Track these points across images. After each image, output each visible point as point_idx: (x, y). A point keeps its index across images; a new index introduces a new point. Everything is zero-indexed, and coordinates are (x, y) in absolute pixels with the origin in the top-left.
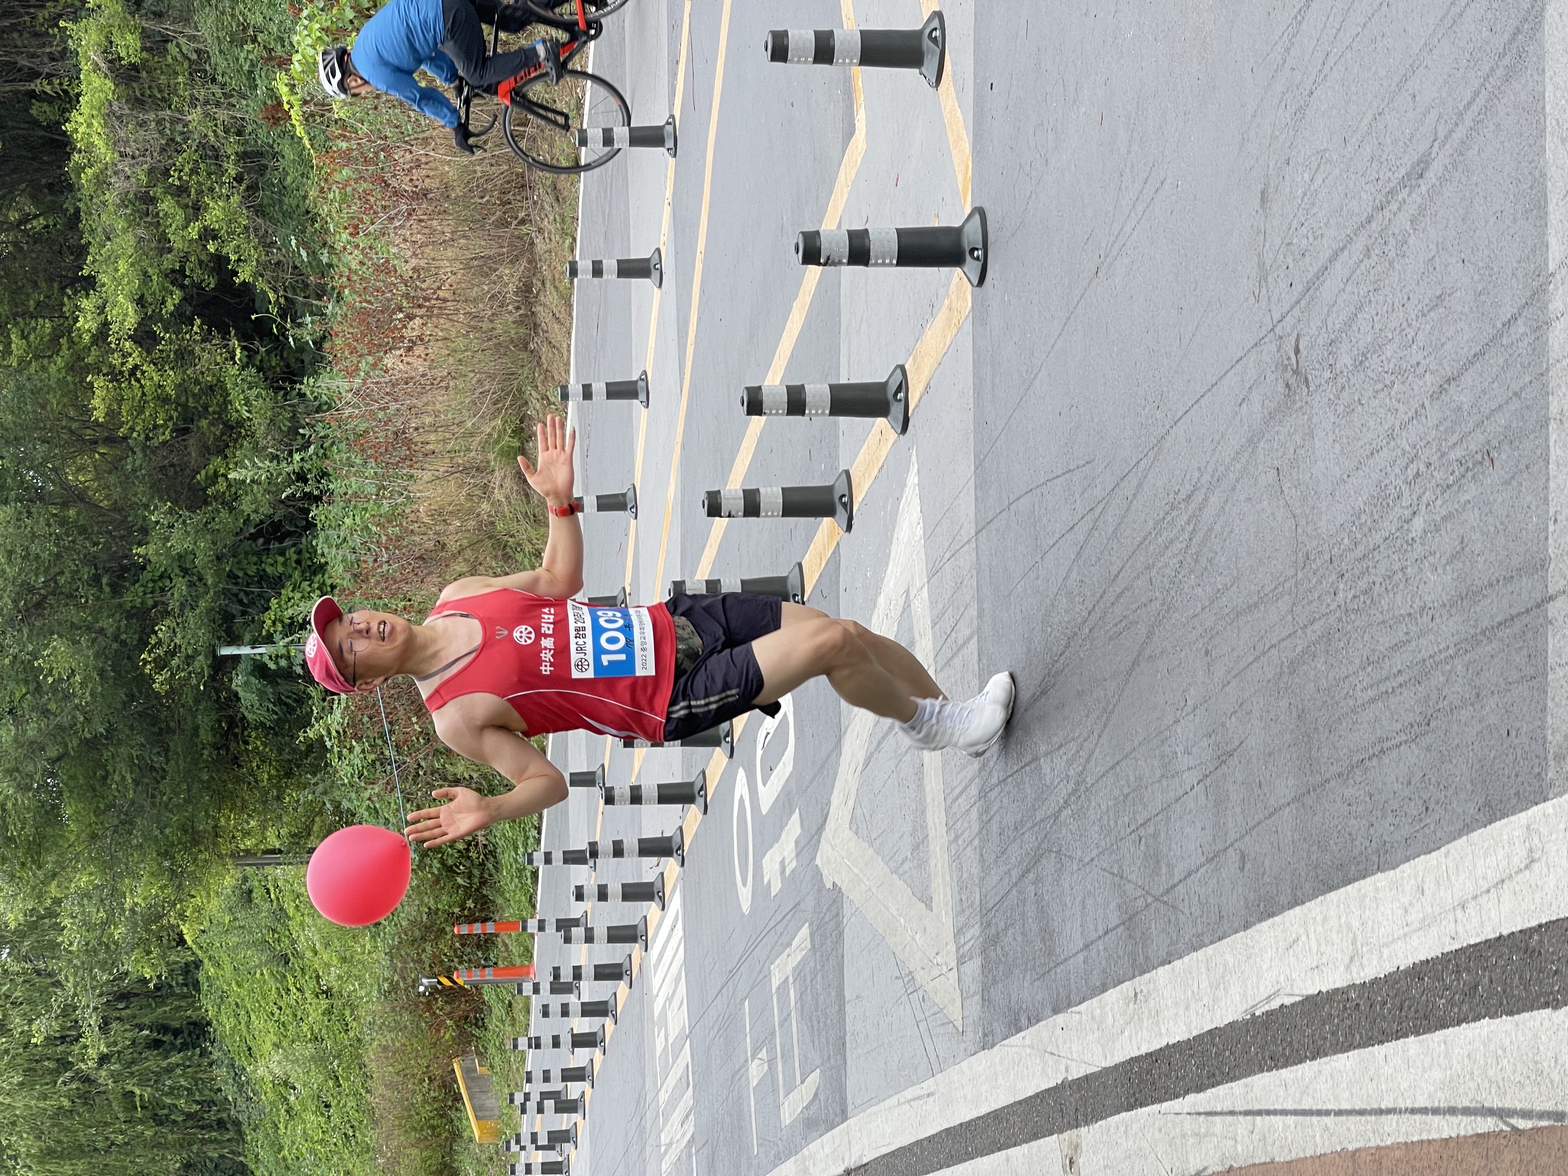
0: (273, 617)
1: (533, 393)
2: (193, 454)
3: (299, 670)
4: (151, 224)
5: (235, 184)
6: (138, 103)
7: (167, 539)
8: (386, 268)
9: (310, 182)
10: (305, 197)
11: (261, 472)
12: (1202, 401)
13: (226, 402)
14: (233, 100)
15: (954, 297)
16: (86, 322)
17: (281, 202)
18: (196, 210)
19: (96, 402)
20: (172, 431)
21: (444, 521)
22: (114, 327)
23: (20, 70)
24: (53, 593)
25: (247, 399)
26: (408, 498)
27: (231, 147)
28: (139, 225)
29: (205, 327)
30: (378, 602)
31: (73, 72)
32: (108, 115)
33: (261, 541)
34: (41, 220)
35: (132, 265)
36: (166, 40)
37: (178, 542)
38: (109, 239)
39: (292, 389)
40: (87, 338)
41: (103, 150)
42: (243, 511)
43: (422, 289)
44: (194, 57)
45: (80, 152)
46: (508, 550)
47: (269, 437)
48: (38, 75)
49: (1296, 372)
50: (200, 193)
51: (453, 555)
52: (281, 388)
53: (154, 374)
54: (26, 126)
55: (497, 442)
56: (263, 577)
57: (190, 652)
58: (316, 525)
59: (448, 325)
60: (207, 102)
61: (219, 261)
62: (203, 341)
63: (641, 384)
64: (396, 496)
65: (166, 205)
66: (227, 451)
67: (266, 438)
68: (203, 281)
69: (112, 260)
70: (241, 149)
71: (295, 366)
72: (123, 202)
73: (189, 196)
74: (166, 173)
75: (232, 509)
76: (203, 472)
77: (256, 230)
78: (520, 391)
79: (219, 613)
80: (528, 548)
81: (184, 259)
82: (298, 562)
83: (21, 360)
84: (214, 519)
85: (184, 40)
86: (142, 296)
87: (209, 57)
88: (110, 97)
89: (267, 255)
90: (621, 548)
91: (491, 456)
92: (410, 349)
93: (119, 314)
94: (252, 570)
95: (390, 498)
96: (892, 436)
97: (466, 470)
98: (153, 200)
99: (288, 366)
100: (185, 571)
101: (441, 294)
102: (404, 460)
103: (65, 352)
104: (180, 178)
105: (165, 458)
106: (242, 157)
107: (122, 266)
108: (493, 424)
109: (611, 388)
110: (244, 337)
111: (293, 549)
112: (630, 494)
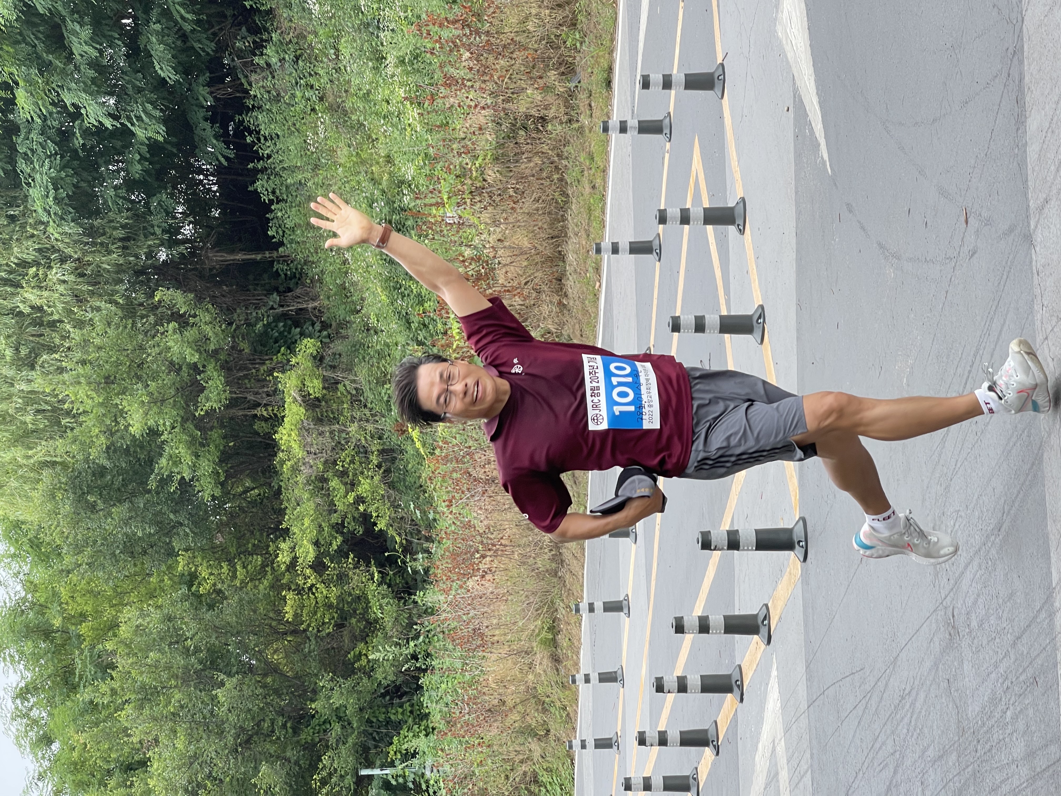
0: (395, 749)
1: (561, 604)
2: (346, 641)
3: (411, 785)
4: (325, 495)
5: (377, 469)
6: (319, 421)
7: (330, 698)
8: (468, 525)
9: (423, 468)
10: (420, 477)
11: (389, 654)
12: (913, 639)
13: (367, 607)
14: (377, 418)
15: (792, 566)
16: (283, 557)
17: (404, 480)
18: (353, 485)
19: (287, 609)
20: (334, 626)
21: (505, 686)
22: (300, 560)
23: (249, 402)
24: (257, 734)
25: (381, 606)
26: (482, 671)
27: (375, 446)
28: (317, 495)
29: (356, 559)
30: (462, 739)
31: (281, 403)
32: (301, 429)
33: (388, 698)
34: (256, 491)
35: (312, 521)
36: (337, 383)
37: (337, 700)
38: (298, 505)
39: (409, 598)
40: (283, 567)
41: (298, 451)
42: (377, 678)
43: (491, 539)
44: (354, 392)
45: (283, 451)
46: (546, 705)
47: (394, 630)
48: (259, 405)
49: (953, 627)
50: (355, 475)
51: (510, 709)
52: (402, 598)
53: (323, 590)
54: (251, 435)
55: (538, 635)
56: (388, 722)
57: (343, 773)
58: (423, 687)
59: (507, 561)
60: (361, 420)
61: (366, 517)
62: (355, 568)
63: (625, 603)
64: (474, 670)
65: (334, 483)
66: (367, 639)
67: (392, 630)
68: (355, 530)
69: (300, 518)
70: (381, 448)
71: (411, 583)
72: (308, 481)
73: (348, 477)
74: (335, 463)
75: (370, 677)
76: (352, 653)
77: (389, 497)
78: (552, 602)
79: (361, 746)
80: (558, 704)
81: (344, 517)
82: (411, 712)
83: (242, 582)
84: (358, 684)
85: (348, 382)
86: (318, 539)
87: (363, 392)
88: (302, 418)
89: (395, 513)
90: (615, 706)
91: (534, 644)
92: (483, 576)
93: (303, 552)
94: (382, 717)
95: (470, 671)
96: (763, 646)
97: (519, 653)
98: (326, 480)
99: (407, 583)
100: (340, 718)
101: (503, 542)
102: (479, 647)
103: (269, 577)
104: (343, 466)
105: (328, 643)
106: (382, 452)
107: (307, 522)
108: (536, 623)
109: (606, 605)
110: (380, 565)
111: (408, 703)
112: (620, 672)
